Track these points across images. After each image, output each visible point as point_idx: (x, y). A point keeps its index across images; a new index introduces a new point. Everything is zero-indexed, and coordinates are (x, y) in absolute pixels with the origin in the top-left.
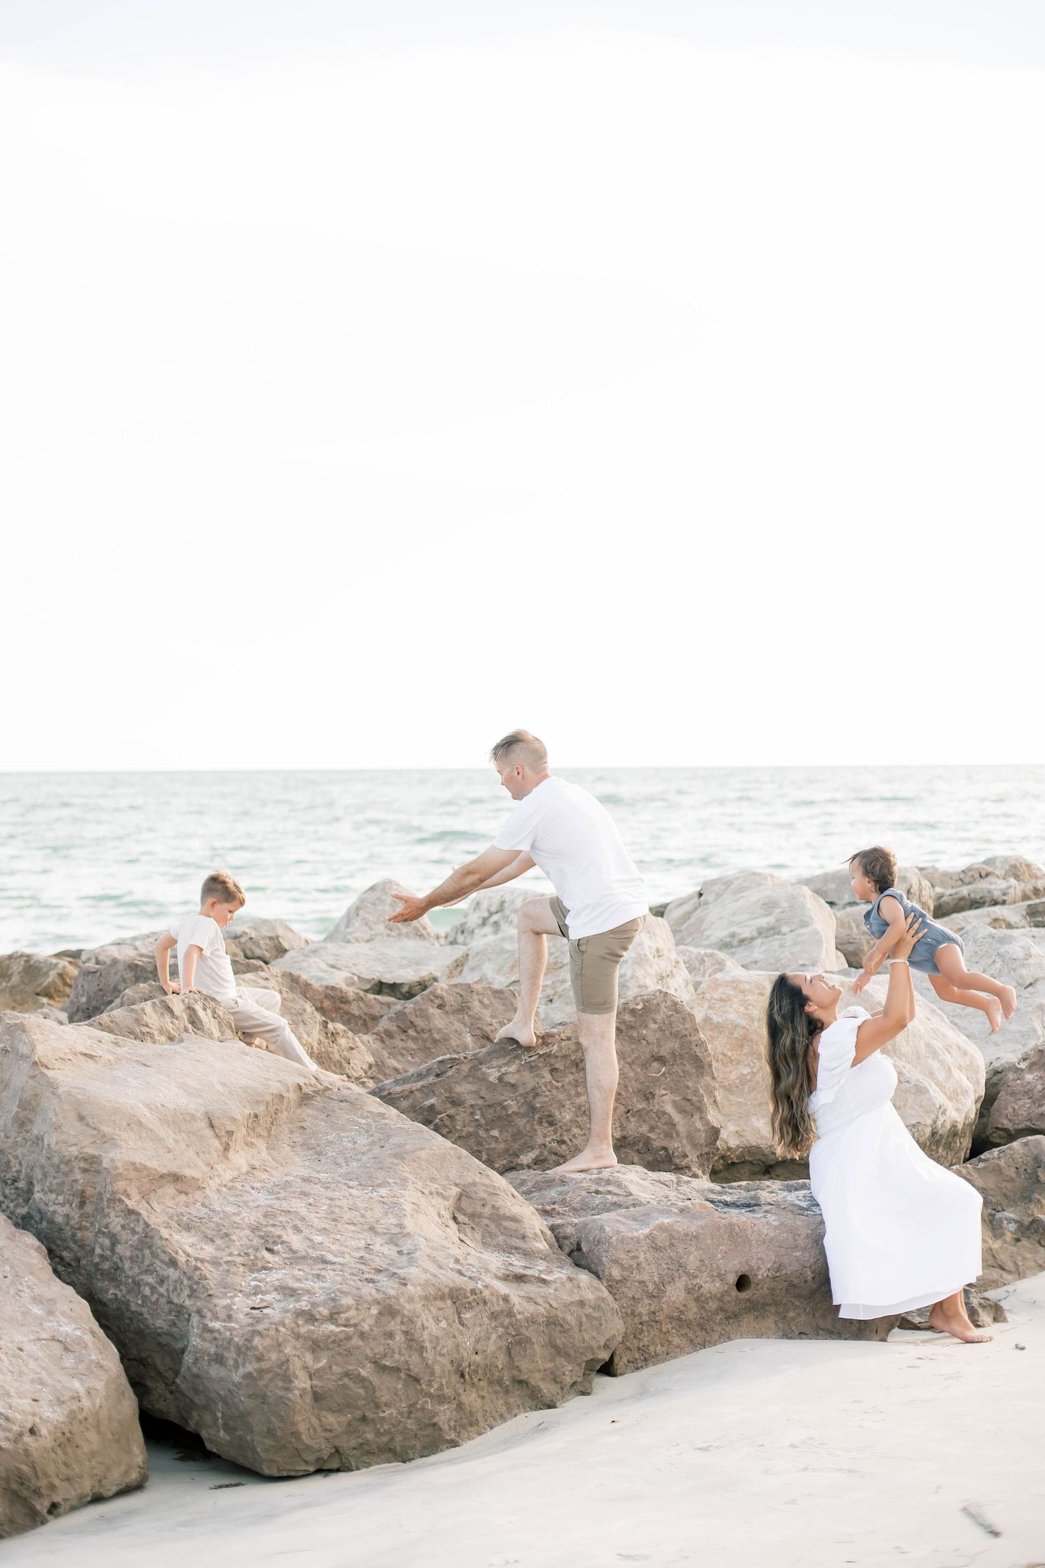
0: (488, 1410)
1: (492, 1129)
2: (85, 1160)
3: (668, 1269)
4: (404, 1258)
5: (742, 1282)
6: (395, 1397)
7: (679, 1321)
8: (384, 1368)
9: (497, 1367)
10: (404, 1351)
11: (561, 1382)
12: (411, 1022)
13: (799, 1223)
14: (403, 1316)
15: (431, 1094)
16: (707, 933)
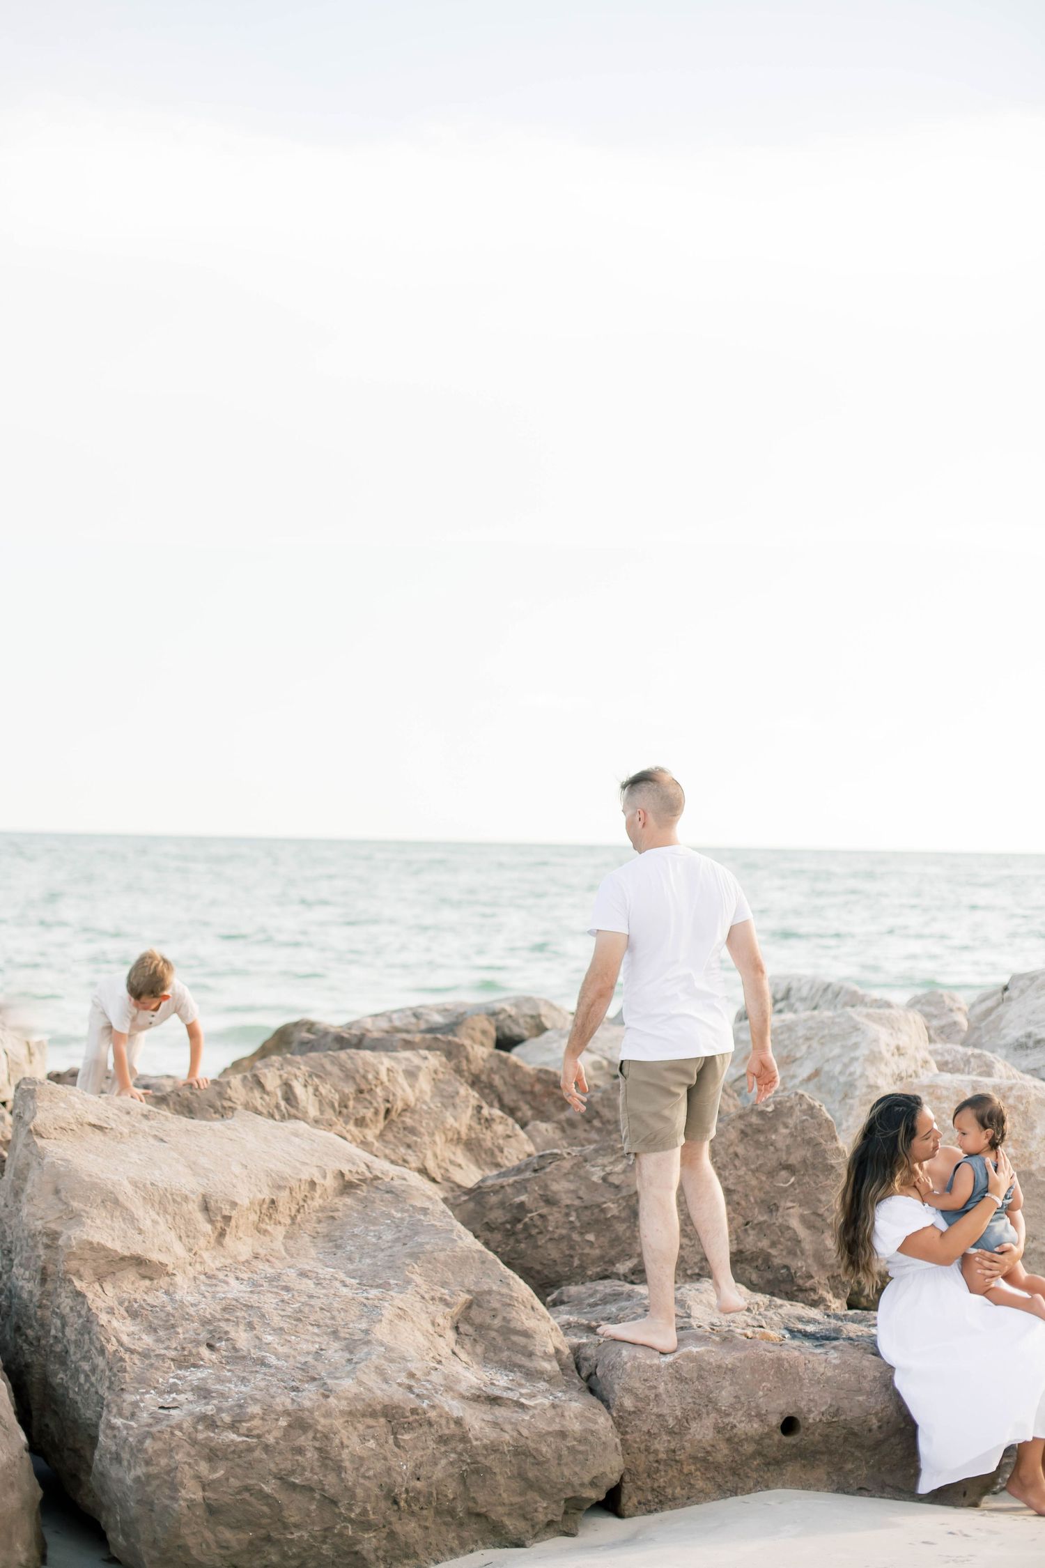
0: (434, 1542)
1: (587, 1232)
2: (48, 1235)
3: (694, 1403)
4: (349, 1368)
5: (789, 1425)
6: (307, 1519)
7: (705, 1461)
8: (294, 1486)
9: (446, 1496)
10: (317, 1470)
11: (532, 1520)
12: (597, 1113)
13: (866, 1363)
14: (316, 1431)
15: (523, 1190)
16: (1004, 1032)
